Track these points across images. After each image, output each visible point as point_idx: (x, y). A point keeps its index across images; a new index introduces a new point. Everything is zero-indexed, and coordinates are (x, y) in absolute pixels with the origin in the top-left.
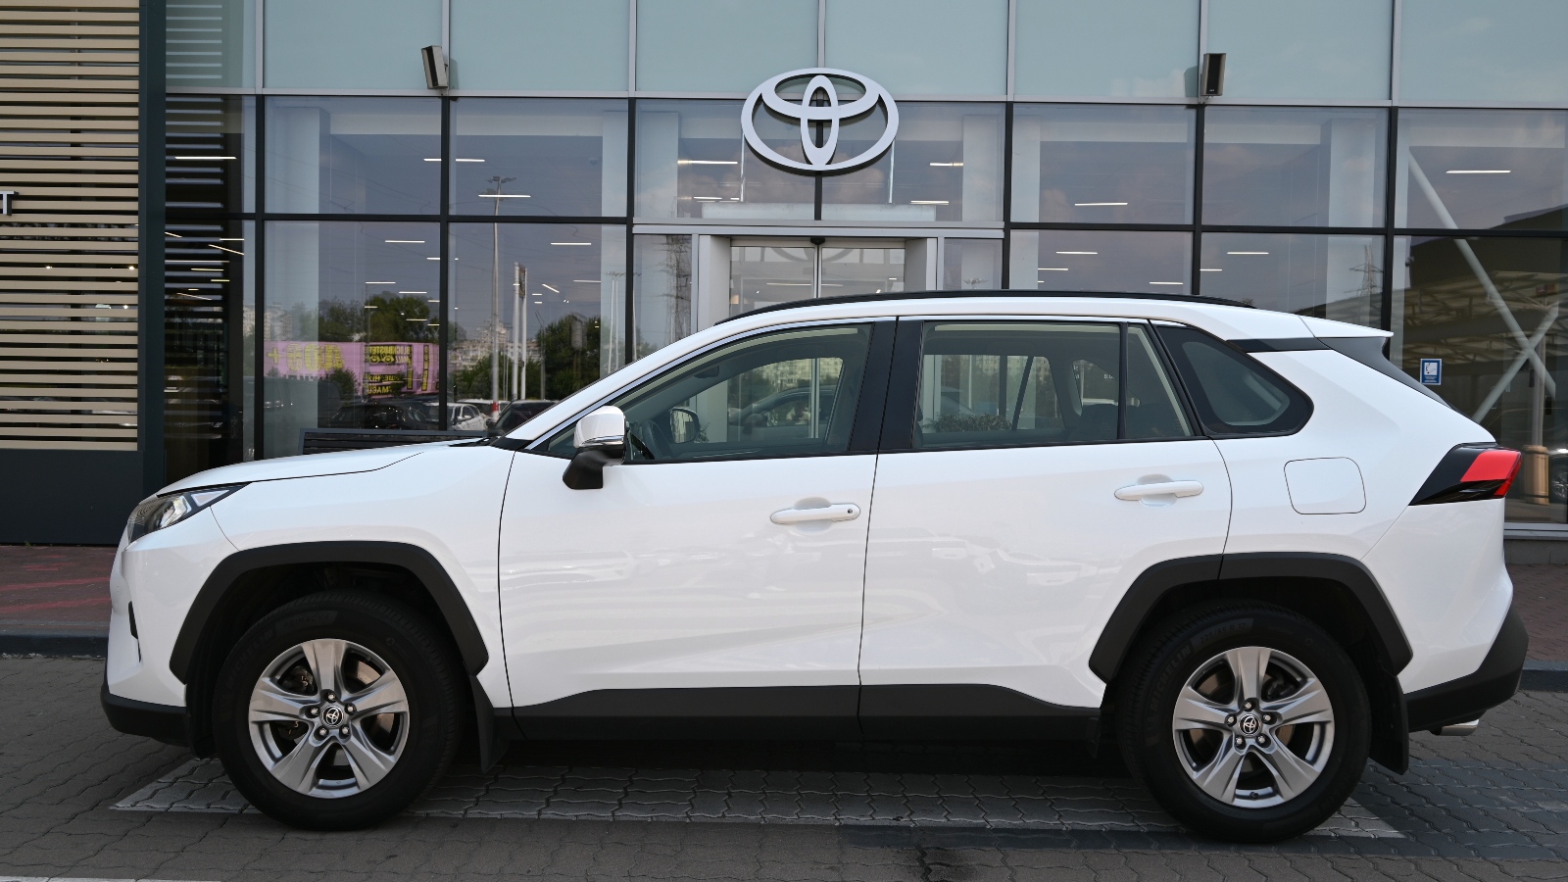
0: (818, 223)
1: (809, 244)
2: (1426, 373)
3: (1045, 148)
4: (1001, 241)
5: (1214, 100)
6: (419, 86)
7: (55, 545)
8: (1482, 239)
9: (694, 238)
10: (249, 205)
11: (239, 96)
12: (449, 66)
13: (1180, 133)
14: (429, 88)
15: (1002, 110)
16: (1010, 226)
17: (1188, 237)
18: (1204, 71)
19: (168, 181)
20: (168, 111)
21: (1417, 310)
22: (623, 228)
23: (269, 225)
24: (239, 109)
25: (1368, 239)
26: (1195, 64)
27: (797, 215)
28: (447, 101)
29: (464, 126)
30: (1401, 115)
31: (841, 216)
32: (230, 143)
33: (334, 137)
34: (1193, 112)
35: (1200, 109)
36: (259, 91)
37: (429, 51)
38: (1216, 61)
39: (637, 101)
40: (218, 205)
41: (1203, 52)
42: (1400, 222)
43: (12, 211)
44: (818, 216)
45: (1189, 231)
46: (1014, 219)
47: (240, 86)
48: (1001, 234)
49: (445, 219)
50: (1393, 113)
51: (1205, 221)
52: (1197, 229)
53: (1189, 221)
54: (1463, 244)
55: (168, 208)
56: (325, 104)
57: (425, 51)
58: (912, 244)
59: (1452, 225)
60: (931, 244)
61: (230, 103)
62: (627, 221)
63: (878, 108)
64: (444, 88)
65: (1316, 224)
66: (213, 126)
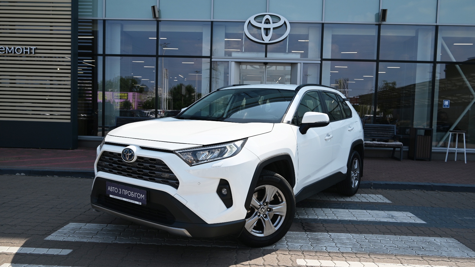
0: (266, 58)
1: (263, 64)
2: (445, 104)
3: (333, 37)
4: (320, 64)
5: (384, 23)
6: (150, 17)
7: (47, 149)
8: (462, 64)
9: (230, 62)
10: (100, 51)
11: (97, 20)
12: (159, 11)
13: (373, 32)
14: (153, 18)
15: (321, 25)
16: (322, 60)
17: (375, 63)
18: (381, 14)
19: (79, 44)
20: (79, 24)
21: (446, 85)
22: (209, 59)
23: (106, 57)
24: (97, 23)
25: (429, 64)
26: (378, 12)
27: (260, 56)
28: (158, 22)
29: (163, 29)
30: (439, 28)
31: (273, 56)
32: (94, 33)
33: (124, 32)
34: (377, 26)
35: (379, 26)
36: (104, 18)
37: (153, 7)
38: (384, 12)
39: (214, 22)
40: (91, 51)
41: (381, 8)
42: (438, 59)
43: (35, 53)
44: (266, 56)
45: (375, 62)
46: (324, 58)
47: (97, 17)
48: (320, 62)
49: (157, 56)
50: (437, 27)
51: (380, 59)
52: (378, 61)
53: (375, 58)
54: (457, 66)
55: (79, 52)
56: (122, 22)
57: (152, 7)
58: (293, 65)
59: (454, 60)
60: (299, 65)
61: (94, 22)
62: (210, 57)
63: (284, 25)
64: (158, 18)
65: (413, 60)
66: (90, 28)
